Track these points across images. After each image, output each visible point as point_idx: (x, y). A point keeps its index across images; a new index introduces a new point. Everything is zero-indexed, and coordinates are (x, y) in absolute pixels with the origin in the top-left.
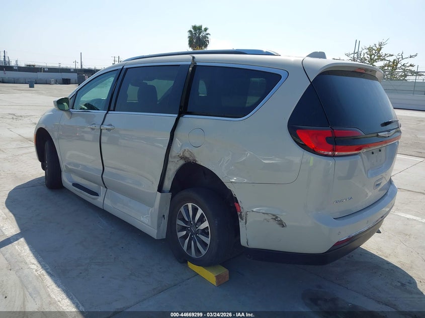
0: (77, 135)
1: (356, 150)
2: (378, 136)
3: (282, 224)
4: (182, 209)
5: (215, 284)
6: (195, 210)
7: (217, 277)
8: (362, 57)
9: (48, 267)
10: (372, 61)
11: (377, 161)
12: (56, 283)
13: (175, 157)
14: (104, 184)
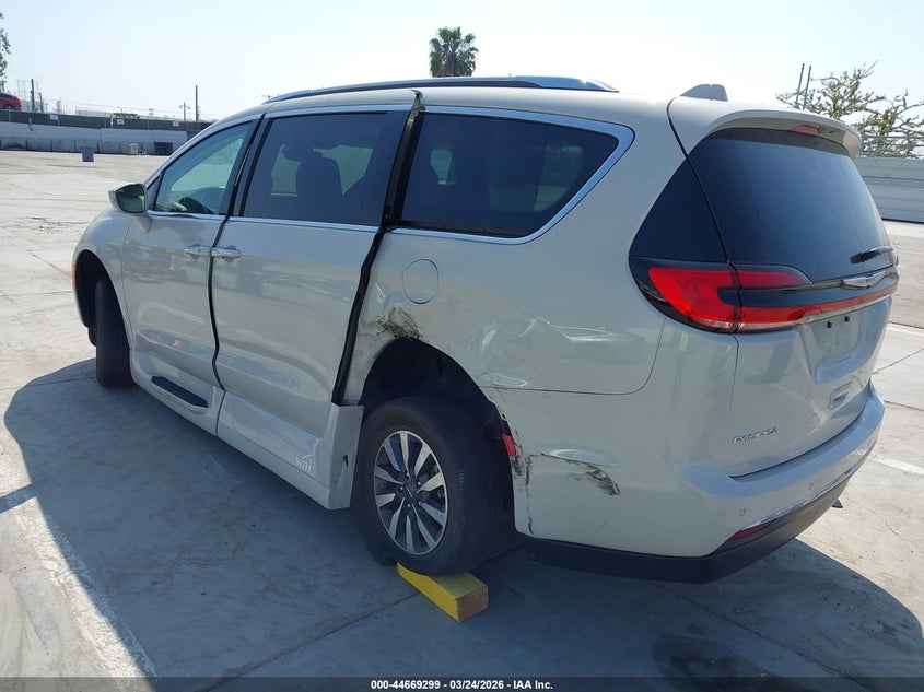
0: (172, 268)
1: (790, 319)
2: (842, 285)
3: (610, 488)
4: (387, 444)
5: (455, 616)
6: (415, 448)
7: (460, 601)
8: (814, 102)
9: (83, 566)
10: (838, 111)
11: (838, 344)
12: (97, 605)
13: (371, 324)
14: (219, 380)
